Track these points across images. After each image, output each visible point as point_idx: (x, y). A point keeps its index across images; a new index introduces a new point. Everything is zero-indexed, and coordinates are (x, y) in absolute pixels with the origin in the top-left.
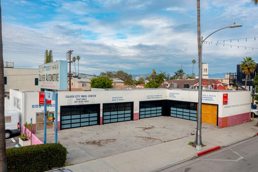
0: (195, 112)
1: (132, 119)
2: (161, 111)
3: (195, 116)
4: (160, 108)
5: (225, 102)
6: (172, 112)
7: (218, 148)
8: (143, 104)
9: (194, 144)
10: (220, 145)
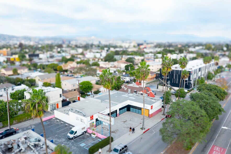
0: (141, 111)
1: (117, 116)
2: (126, 109)
3: (141, 112)
4: (126, 108)
5: (152, 108)
6: (131, 109)
7: (149, 129)
8: (120, 109)
9: (142, 129)
10: (149, 128)
